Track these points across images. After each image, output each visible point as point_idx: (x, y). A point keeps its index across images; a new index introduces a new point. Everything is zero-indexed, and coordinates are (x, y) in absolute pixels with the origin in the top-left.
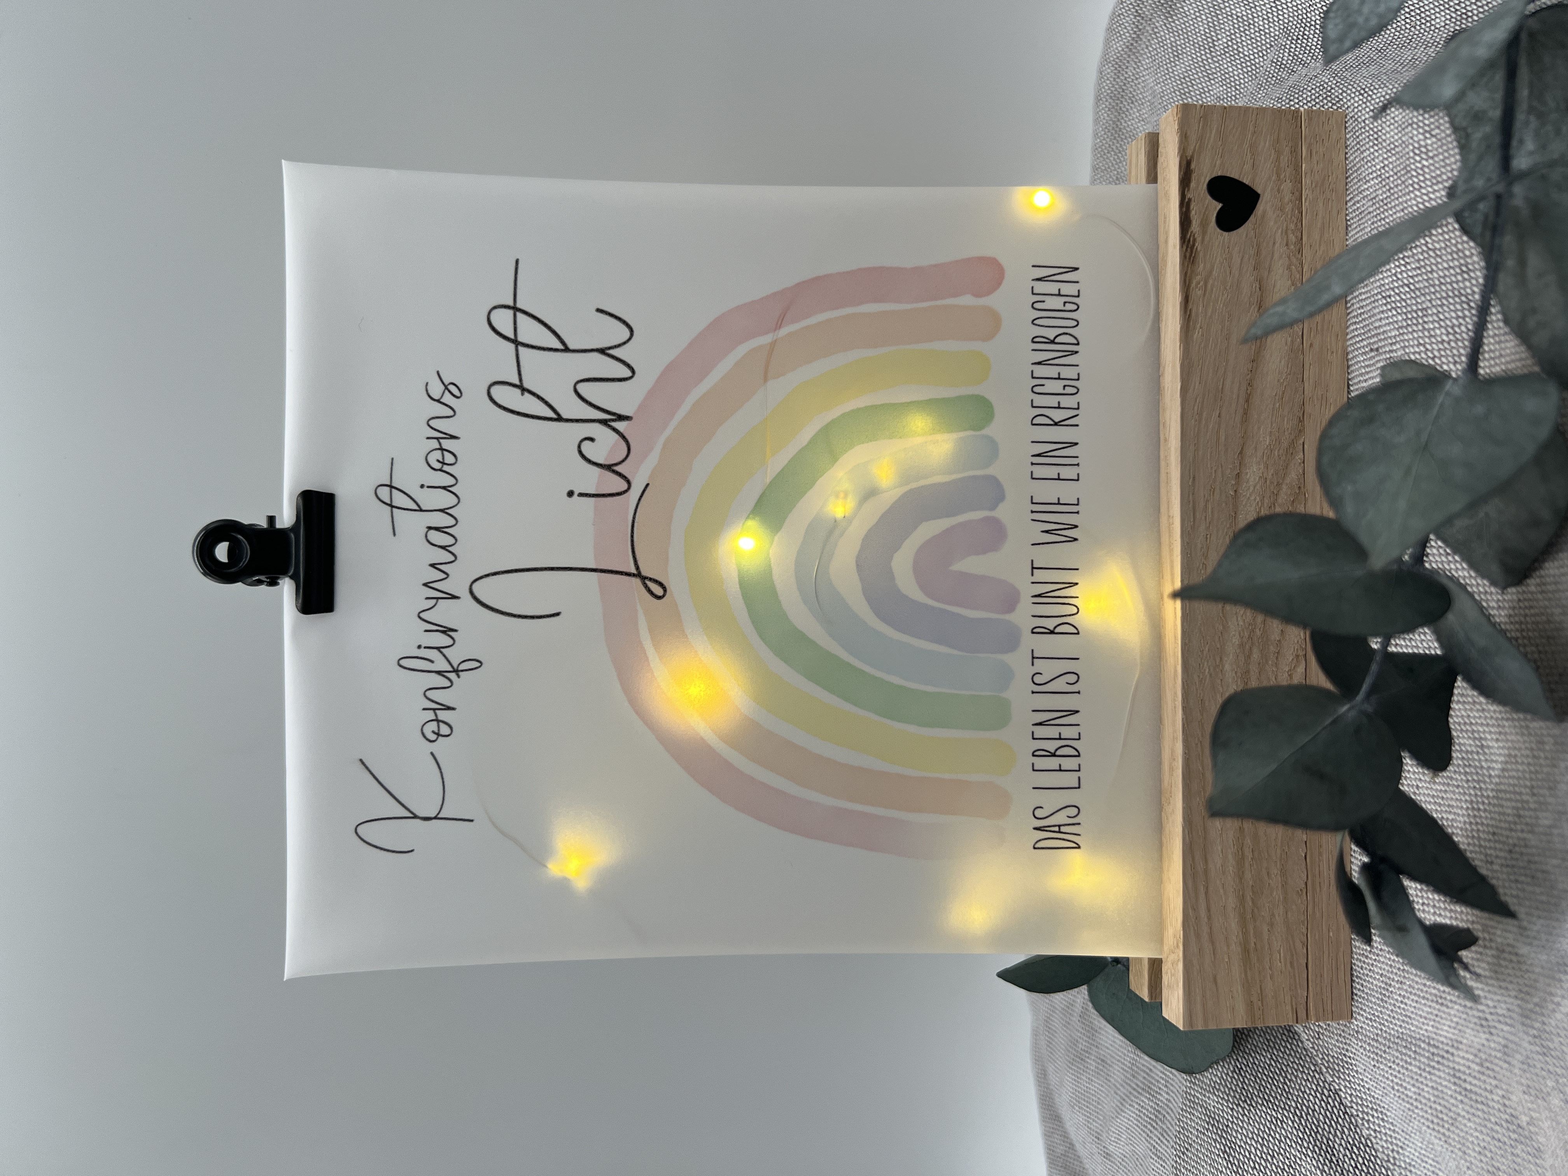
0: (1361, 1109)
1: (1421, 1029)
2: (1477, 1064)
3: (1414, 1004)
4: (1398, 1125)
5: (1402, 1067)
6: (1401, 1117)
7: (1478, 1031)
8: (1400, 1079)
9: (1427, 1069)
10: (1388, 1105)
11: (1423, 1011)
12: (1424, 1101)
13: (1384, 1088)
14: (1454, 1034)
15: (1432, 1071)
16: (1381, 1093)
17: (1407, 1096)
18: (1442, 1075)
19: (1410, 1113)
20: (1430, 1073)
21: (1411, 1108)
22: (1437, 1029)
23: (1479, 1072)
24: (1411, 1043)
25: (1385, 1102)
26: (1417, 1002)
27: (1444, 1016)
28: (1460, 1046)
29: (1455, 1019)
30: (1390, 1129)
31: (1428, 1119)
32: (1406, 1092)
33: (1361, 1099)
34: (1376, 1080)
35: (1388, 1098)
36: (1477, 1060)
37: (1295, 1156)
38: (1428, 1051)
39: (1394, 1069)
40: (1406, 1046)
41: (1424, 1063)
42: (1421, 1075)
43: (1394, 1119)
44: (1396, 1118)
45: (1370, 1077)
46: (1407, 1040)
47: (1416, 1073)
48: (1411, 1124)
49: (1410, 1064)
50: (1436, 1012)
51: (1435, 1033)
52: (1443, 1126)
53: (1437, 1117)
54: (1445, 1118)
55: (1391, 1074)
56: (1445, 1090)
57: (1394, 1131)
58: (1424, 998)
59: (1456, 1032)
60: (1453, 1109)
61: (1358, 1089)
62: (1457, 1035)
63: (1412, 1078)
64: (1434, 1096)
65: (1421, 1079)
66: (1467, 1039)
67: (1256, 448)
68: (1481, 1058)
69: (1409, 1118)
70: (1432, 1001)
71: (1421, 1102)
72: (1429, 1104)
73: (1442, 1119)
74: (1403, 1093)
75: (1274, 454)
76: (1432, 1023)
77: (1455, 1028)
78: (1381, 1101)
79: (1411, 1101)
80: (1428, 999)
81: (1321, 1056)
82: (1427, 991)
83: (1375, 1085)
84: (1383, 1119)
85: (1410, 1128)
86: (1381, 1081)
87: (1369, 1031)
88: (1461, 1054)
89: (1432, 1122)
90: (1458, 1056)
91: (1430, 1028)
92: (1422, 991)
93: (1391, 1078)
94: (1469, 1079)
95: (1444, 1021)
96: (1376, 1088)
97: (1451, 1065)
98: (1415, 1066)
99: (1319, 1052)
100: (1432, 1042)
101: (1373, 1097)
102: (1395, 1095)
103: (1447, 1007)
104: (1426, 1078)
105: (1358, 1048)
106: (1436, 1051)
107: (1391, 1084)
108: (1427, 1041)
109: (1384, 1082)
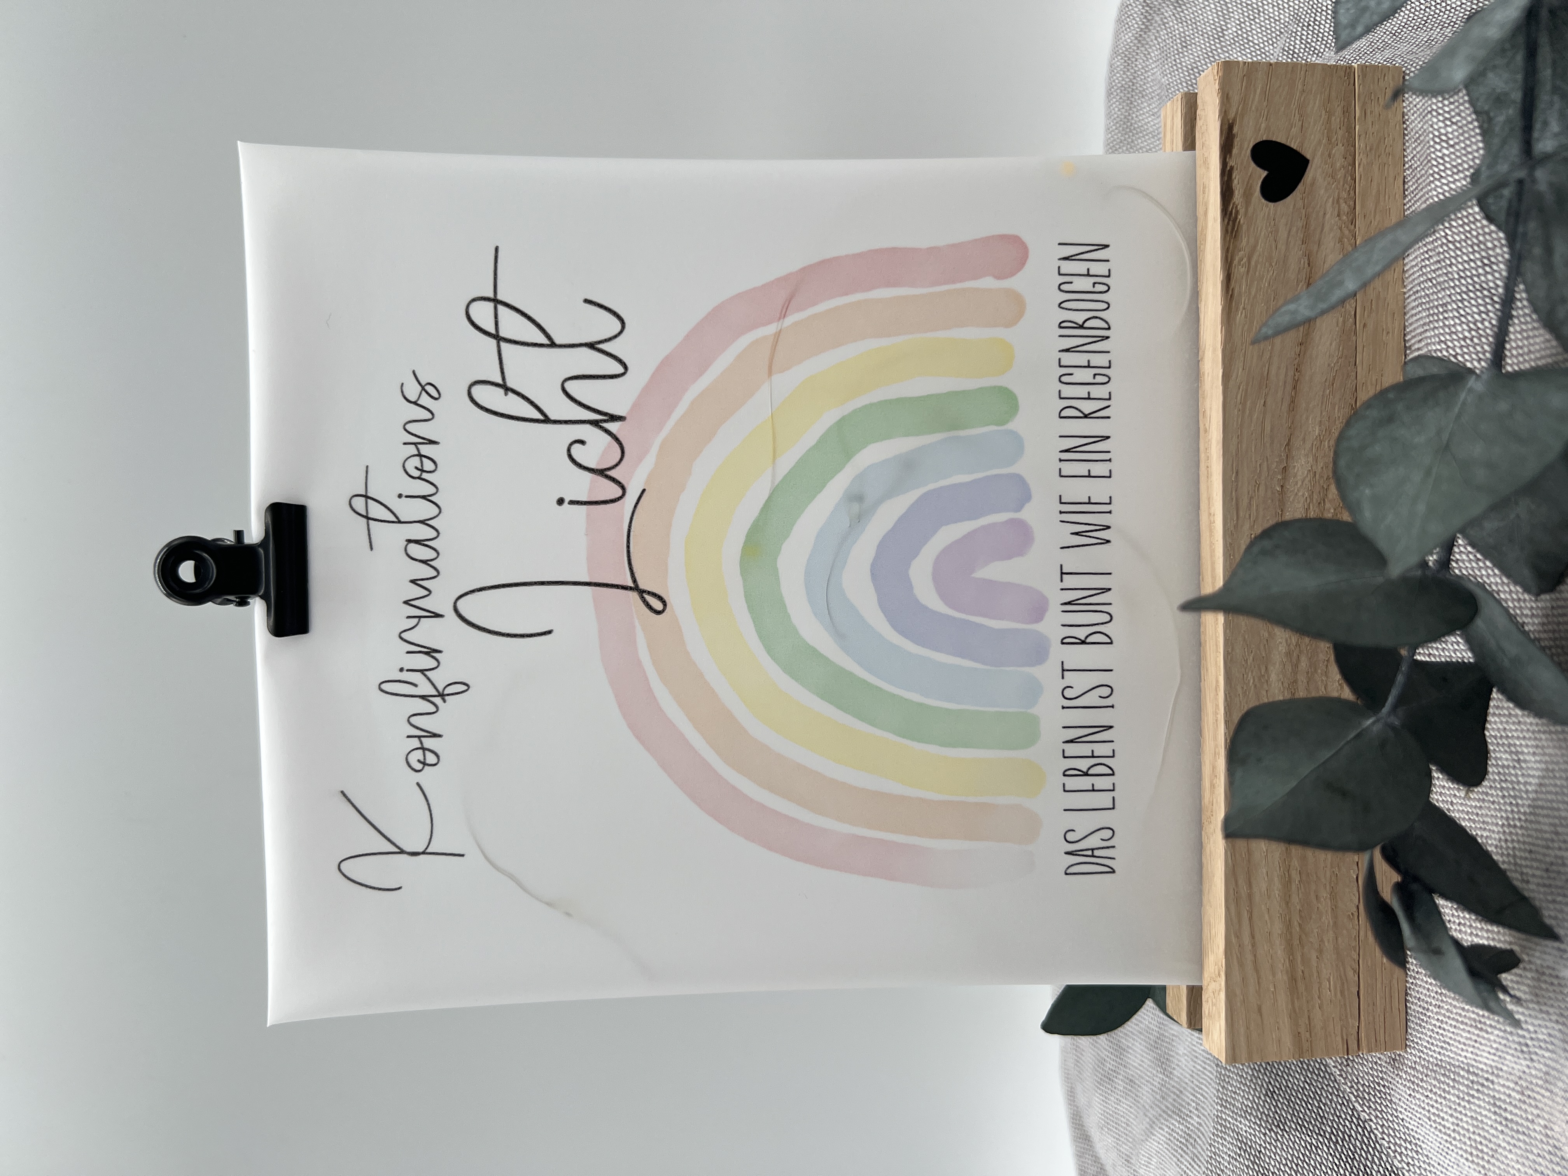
0: (1393, 1141)
1: (1460, 1055)
2: (1518, 1092)
3: (1452, 1030)
4: (1434, 1158)
5: (1441, 1096)
6: (1437, 1149)
7: (1518, 1058)
8: (1437, 1108)
9: (1467, 1098)
10: (1424, 1136)
11: (1462, 1036)
12: (1462, 1132)
13: (1420, 1119)
14: (1493, 1060)
15: (1472, 1100)
16: (1416, 1124)
17: (1444, 1126)
18: (1482, 1104)
19: (1448, 1145)
20: (1469, 1102)
22: (1477, 1055)
23: (1520, 1100)
24: (1449, 1070)
25: (1420, 1134)
26: (1455, 1027)
27: (1483, 1042)
28: (1501, 1074)
29: (1495, 1046)
30: (1424, 1162)
31: (1465, 1151)
32: (1443, 1123)
33: (1394, 1130)
34: (1411, 1111)
35: (1424, 1129)
36: (1518, 1088)
38: (1467, 1078)
39: (1431, 1099)
40: (1445, 1074)
41: (1462, 1091)
42: (1459, 1104)
43: (1430, 1152)
44: (1432, 1150)
45: (1405, 1107)
46: (1446, 1068)
47: (1454, 1102)
48: (1448, 1157)
49: (1449, 1093)
50: (1474, 1038)
51: (1475, 1060)
52: (1482, 1158)
53: (1477, 1148)
54: (1485, 1150)
55: (1430, 1105)
56: (1485, 1120)
57: (1429, 1164)
58: (1461, 1023)
59: (1496, 1058)
60: (1493, 1139)
62: (1497, 1062)
63: (1450, 1108)
64: (1473, 1126)
65: (1459, 1109)
66: (1508, 1066)
67: (1304, 440)
68: (1522, 1086)
69: (1446, 1150)
70: (1470, 1026)
71: (1459, 1133)
72: (1468, 1135)
73: (1482, 1151)
74: (1440, 1123)
75: (1324, 445)
76: (1471, 1049)
77: (1494, 1055)
78: (1416, 1132)
79: (1448, 1132)
80: (1466, 1024)
81: (1349, 1084)
82: (1465, 1016)
83: (1410, 1115)
84: (1417, 1152)
85: (1447, 1161)
86: (1417, 1111)
88: (1502, 1081)
89: (1471, 1154)
90: (1499, 1085)
91: (1471, 1055)
92: (1460, 1015)
93: (1427, 1108)
94: (1510, 1109)
95: (1483, 1047)
96: (1411, 1118)
97: (1492, 1093)
98: (1453, 1094)
99: (1347, 1080)
100: (1471, 1070)
101: (1408, 1128)
102: (1431, 1126)
103: (1486, 1032)
104: (1464, 1107)
105: (1394, 1076)
106: (1475, 1079)
107: (1428, 1115)
108: (1466, 1068)
109: (1421, 1113)
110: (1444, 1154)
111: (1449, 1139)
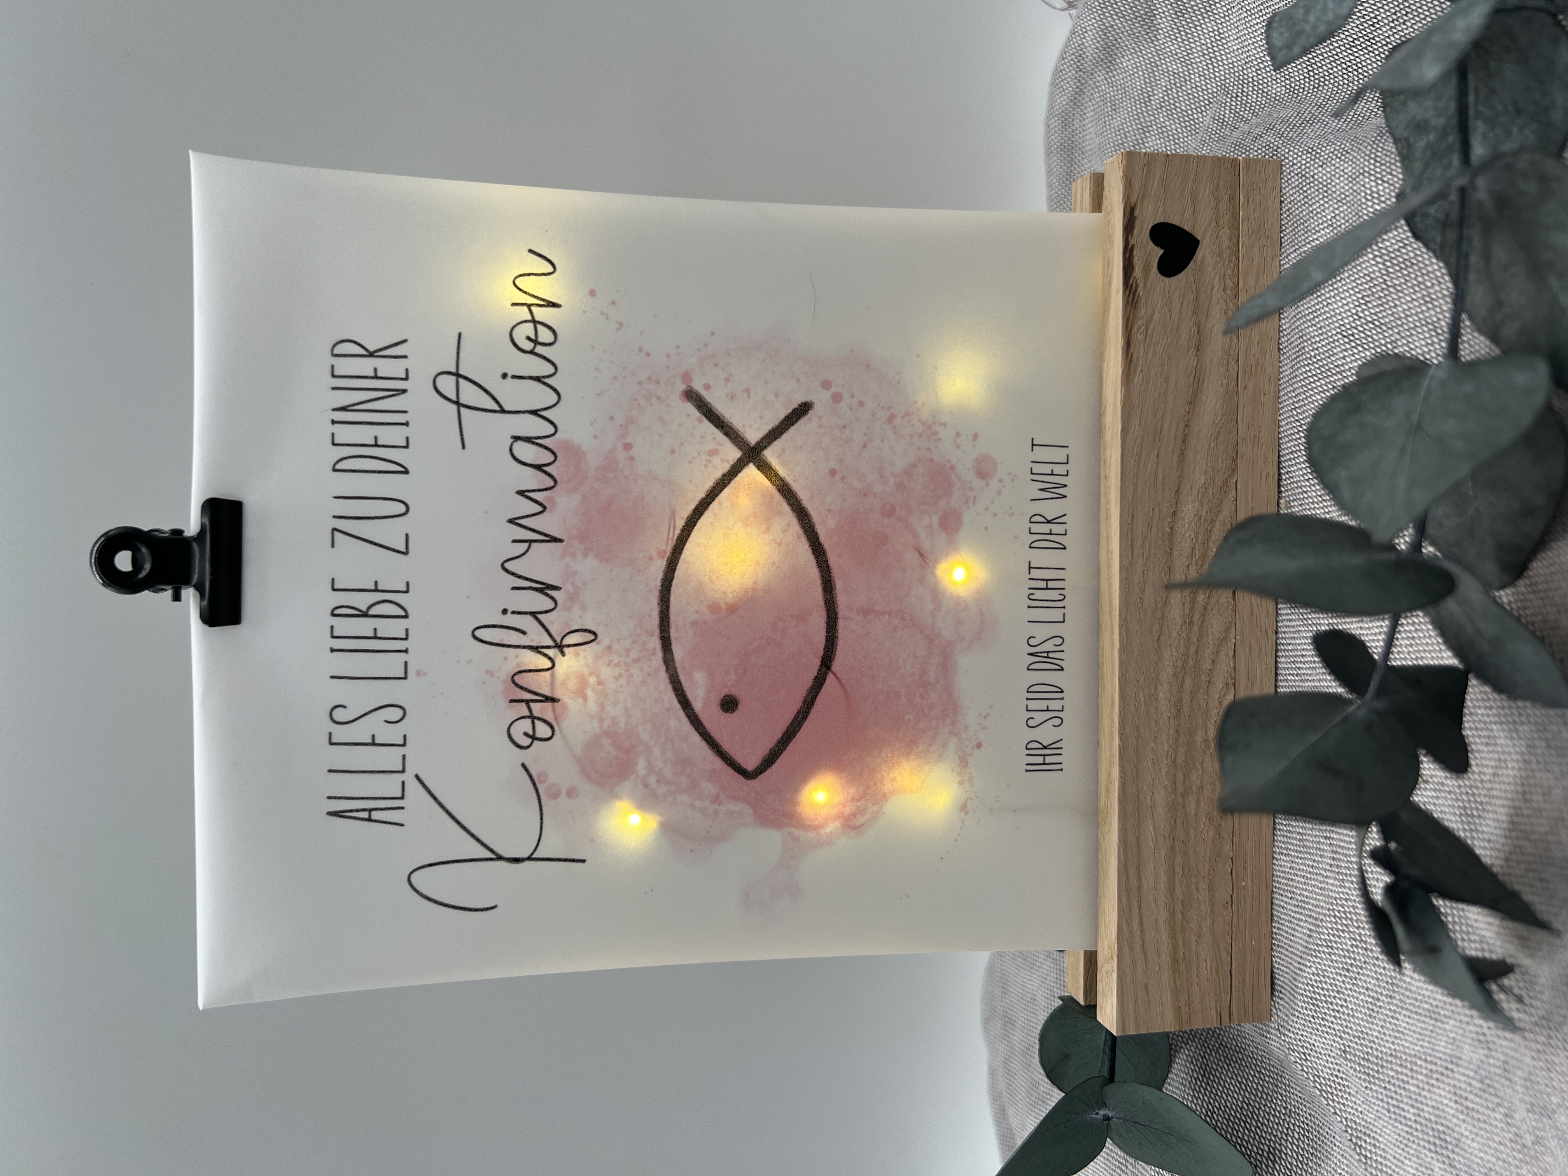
2: (1478, 1081)
7: (1476, 1047)
9: (1426, 1088)
14: (1451, 1050)
15: (1431, 1089)
18: (1443, 1093)
20: (1428, 1091)
22: (1434, 1045)
23: (1480, 1089)
24: (1405, 1060)
31: (1429, 1142)
32: (1403, 1114)
34: (1368, 1104)
35: (1381, 1122)
36: (1478, 1077)
40: (1401, 1064)
41: (1422, 1082)
42: (1420, 1094)
49: (1408, 1083)
52: (1447, 1148)
53: (1438, 1137)
54: (1449, 1139)
55: (1386, 1095)
56: (1443, 1108)
60: (1457, 1129)
62: (1454, 1049)
63: (1411, 1098)
64: (1433, 1114)
65: (1420, 1099)
67: (1192, 485)
68: (1481, 1075)
72: (1429, 1125)
73: (1444, 1139)
74: (1399, 1114)
76: (1428, 1039)
87: (1358, 1050)
88: (1461, 1070)
89: (1435, 1144)
91: (1427, 1044)
93: (1385, 1099)
94: (1471, 1097)
98: (1414, 1085)
100: (1428, 1059)
111: (1410, 1130)
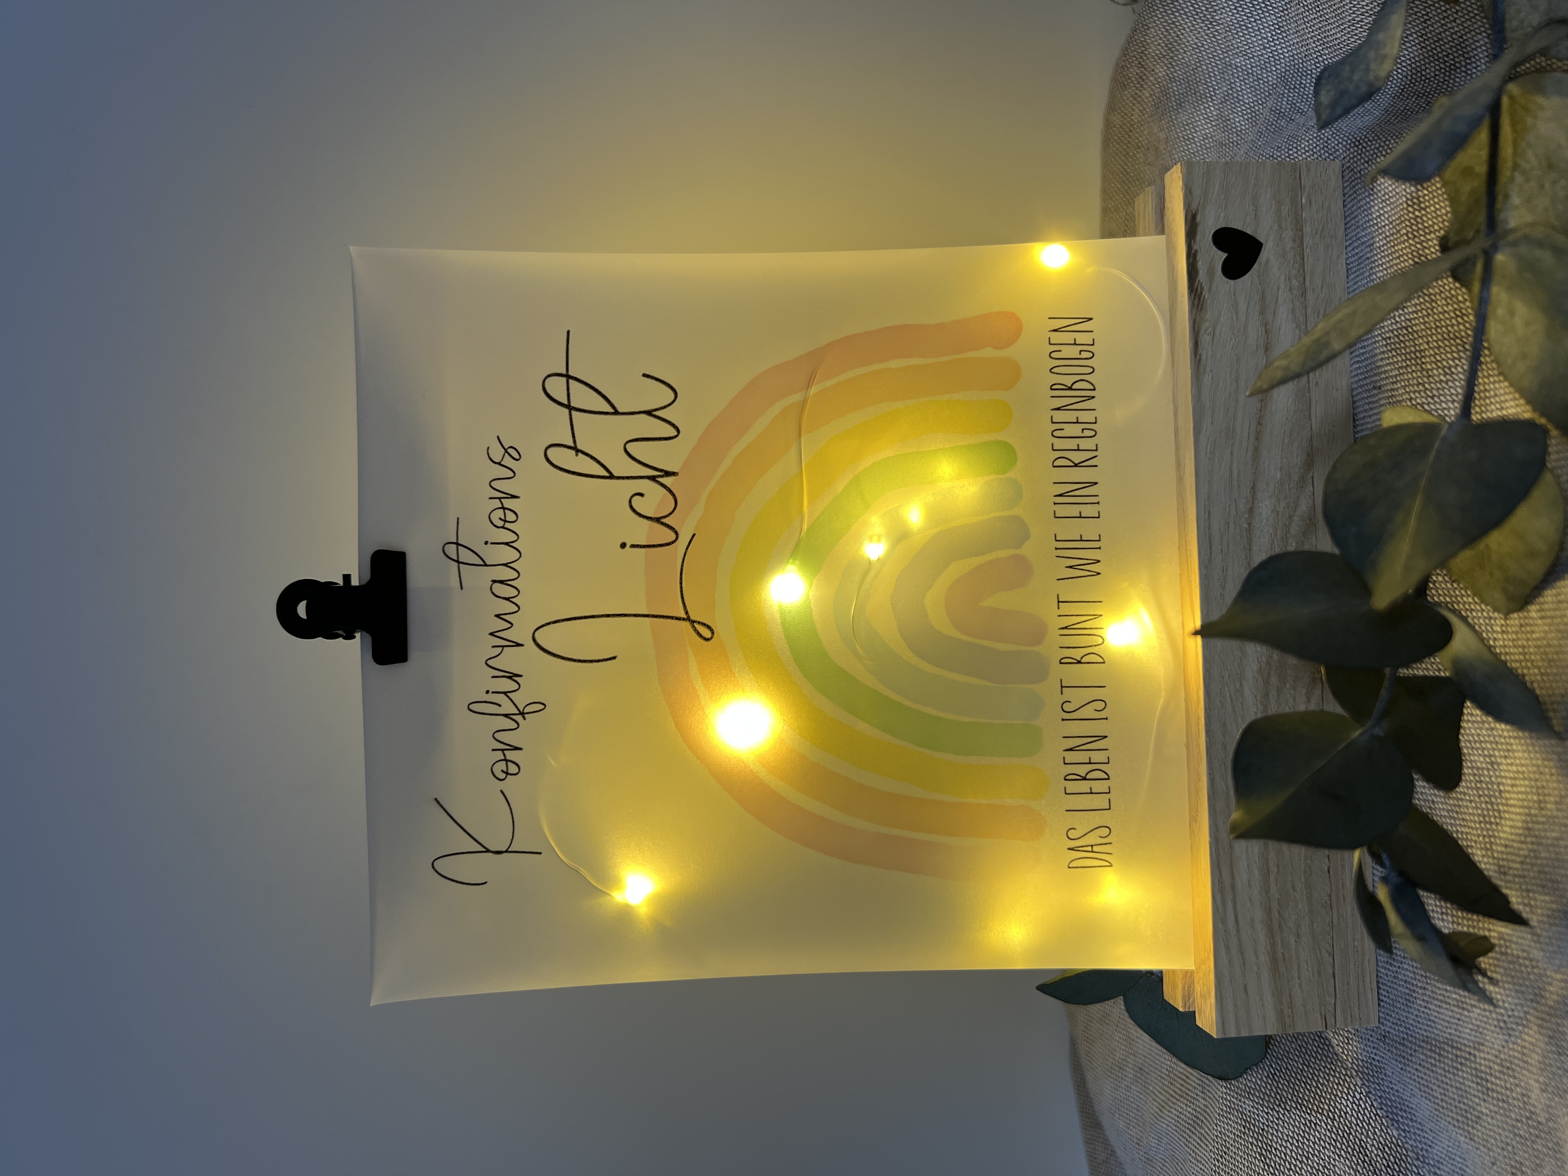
0: (1390, 1111)
1: (1445, 1032)
3: (1437, 1009)
4: (1427, 1125)
5: (1428, 1069)
6: (1426, 1117)
7: (1497, 1033)
8: (1427, 1081)
9: (1452, 1071)
10: (1416, 1105)
11: (1446, 1015)
13: (1412, 1090)
14: (1476, 1037)
15: (1457, 1073)
16: (1409, 1094)
17: (1434, 1097)
18: (1466, 1076)
19: (1437, 1114)
20: (1454, 1074)
21: (1437, 1108)
22: (1460, 1032)
23: (1499, 1071)
24: (1436, 1046)
25: (1413, 1103)
26: (1440, 1006)
27: (1466, 1020)
29: (1477, 1023)
30: (1419, 1129)
31: (1453, 1118)
34: (1404, 1083)
35: (1416, 1099)
36: (1498, 1061)
37: (1329, 1157)
38: (1452, 1053)
39: (1420, 1072)
40: (1431, 1049)
41: (1448, 1065)
42: (1445, 1076)
43: (1421, 1119)
45: (1398, 1079)
46: (1432, 1043)
47: (1441, 1074)
48: (1437, 1124)
49: (1435, 1066)
50: (1458, 1016)
51: (1459, 1037)
52: (1468, 1125)
53: (1462, 1117)
54: (1470, 1117)
55: (1418, 1076)
56: (1470, 1091)
57: (1423, 1131)
58: (1446, 1003)
59: (1478, 1034)
60: (1477, 1107)
61: (1387, 1090)
62: (1479, 1037)
64: (1458, 1096)
65: (1446, 1080)
66: (1488, 1041)
67: (1267, 483)
69: (1437, 1118)
70: (1454, 1006)
71: (1447, 1103)
73: (1467, 1118)
74: (1429, 1094)
75: (1285, 488)
76: (1455, 1026)
77: (1476, 1031)
78: (1409, 1101)
79: (1437, 1102)
80: (1450, 1004)
82: (1449, 996)
83: (1403, 1087)
84: (1412, 1120)
85: (1437, 1128)
86: (1409, 1083)
88: (1483, 1055)
90: (1481, 1058)
91: (1453, 1031)
92: (1444, 996)
93: (1417, 1080)
95: (1466, 1025)
96: (1404, 1090)
98: (1440, 1068)
100: (1455, 1045)
102: (1422, 1096)
103: (1469, 1011)
104: (1450, 1079)
105: (1386, 1052)
106: (1459, 1053)
107: (1418, 1086)
108: (1450, 1043)
109: (1412, 1084)
110: (1435, 1121)
